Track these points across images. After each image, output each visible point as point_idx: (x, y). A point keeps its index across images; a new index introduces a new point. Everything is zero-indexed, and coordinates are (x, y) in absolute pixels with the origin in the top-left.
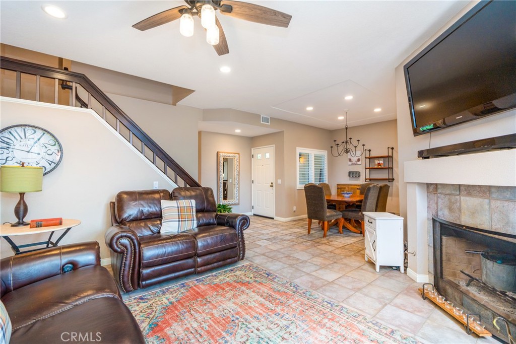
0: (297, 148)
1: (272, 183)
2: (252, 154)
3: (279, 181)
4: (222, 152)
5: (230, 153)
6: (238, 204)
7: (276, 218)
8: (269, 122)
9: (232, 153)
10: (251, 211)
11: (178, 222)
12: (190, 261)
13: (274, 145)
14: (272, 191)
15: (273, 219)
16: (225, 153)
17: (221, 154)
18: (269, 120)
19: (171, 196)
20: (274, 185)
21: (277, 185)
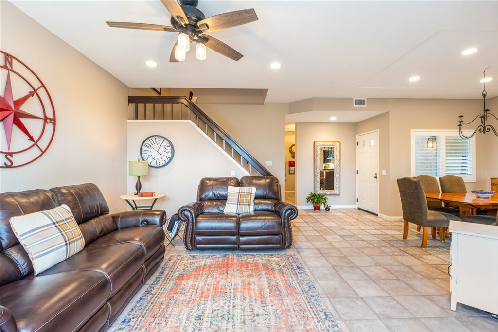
0: (412, 130)
1: (376, 174)
2: (357, 141)
3: (384, 172)
4: (320, 142)
5: (328, 142)
6: (339, 195)
7: (380, 215)
8: (366, 104)
9: (330, 142)
10: (355, 204)
11: (236, 205)
12: (234, 238)
13: (378, 130)
14: (376, 183)
15: (377, 215)
16: (322, 142)
17: (318, 144)
18: (366, 101)
19: (239, 184)
20: (378, 176)
21: (382, 176)
